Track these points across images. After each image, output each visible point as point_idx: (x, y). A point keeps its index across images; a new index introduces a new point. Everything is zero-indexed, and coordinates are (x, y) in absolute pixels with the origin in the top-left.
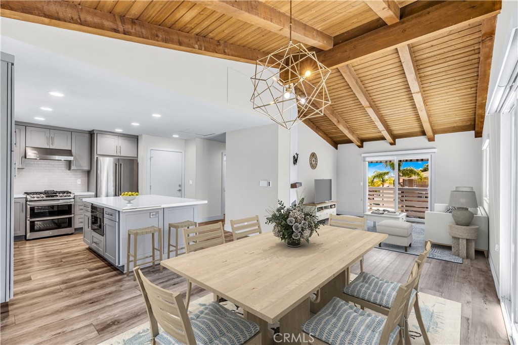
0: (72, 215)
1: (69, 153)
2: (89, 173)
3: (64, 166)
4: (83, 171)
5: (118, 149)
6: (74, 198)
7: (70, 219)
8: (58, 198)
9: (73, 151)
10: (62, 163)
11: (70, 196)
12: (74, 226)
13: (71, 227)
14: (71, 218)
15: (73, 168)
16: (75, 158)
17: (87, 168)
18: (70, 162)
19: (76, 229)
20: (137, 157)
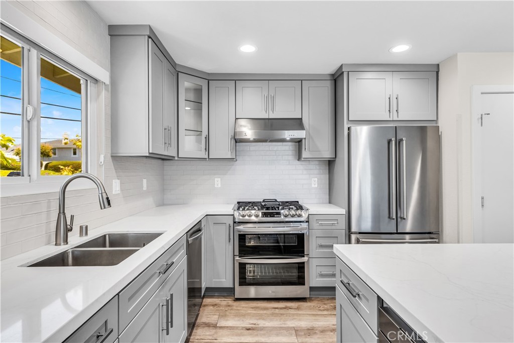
0: (305, 259)
1: (298, 123)
2: (330, 164)
3: (290, 153)
4: (321, 161)
5: (392, 103)
6: (307, 222)
7: (301, 267)
8: (282, 218)
9: (305, 121)
10: (287, 148)
11: (300, 216)
12: (309, 284)
13: (303, 284)
14: (303, 263)
15: (305, 154)
16: (308, 133)
17: (328, 154)
18: (299, 142)
19: (312, 289)
20: (436, 121)
